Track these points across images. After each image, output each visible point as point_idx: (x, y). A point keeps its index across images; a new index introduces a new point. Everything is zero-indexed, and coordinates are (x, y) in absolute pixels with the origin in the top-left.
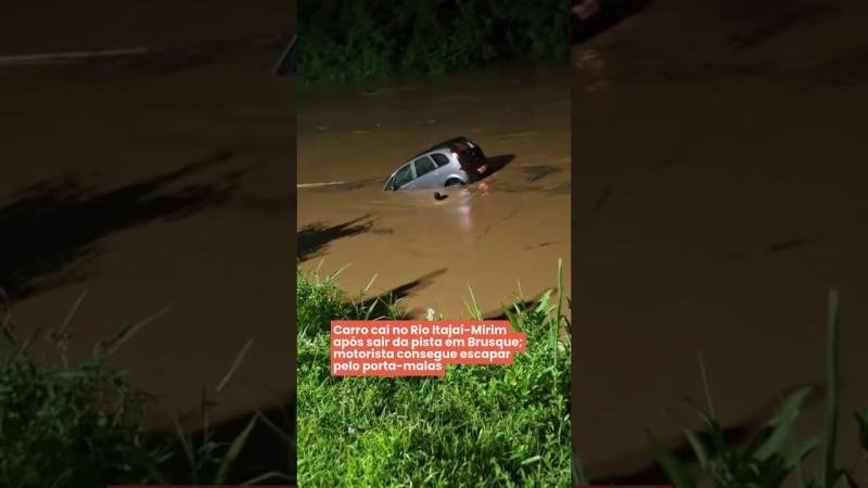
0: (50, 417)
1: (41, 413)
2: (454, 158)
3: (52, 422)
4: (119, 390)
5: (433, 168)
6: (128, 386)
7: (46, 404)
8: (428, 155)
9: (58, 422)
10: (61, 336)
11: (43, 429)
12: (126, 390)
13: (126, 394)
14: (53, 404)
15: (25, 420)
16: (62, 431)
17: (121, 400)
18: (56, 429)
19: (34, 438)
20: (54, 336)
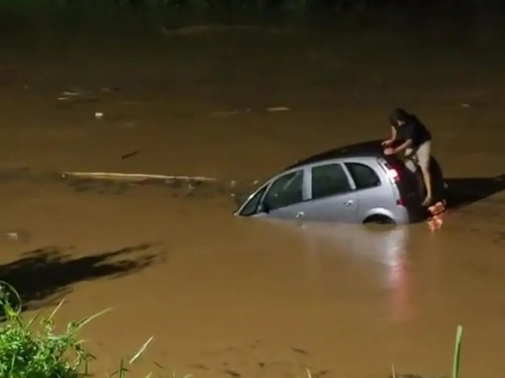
0: (40, 360)
1: (35, 357)
2: (388, 176)
3: (41, 363)
4: (78, 353)
5: (345, 189)
6: (83, 351)
7: (39, 353)
8: (341, 162)
9: (44, 363)
10: (49, 322)
11: (36, 366)
12: (82, 352)
13: (82, 355)
14: (42, 353)
15: (26, 360)
16: (46, 368)
17: (78, 358)
18: (42, 367)
19: (31, 370)
20: (45, 321)
